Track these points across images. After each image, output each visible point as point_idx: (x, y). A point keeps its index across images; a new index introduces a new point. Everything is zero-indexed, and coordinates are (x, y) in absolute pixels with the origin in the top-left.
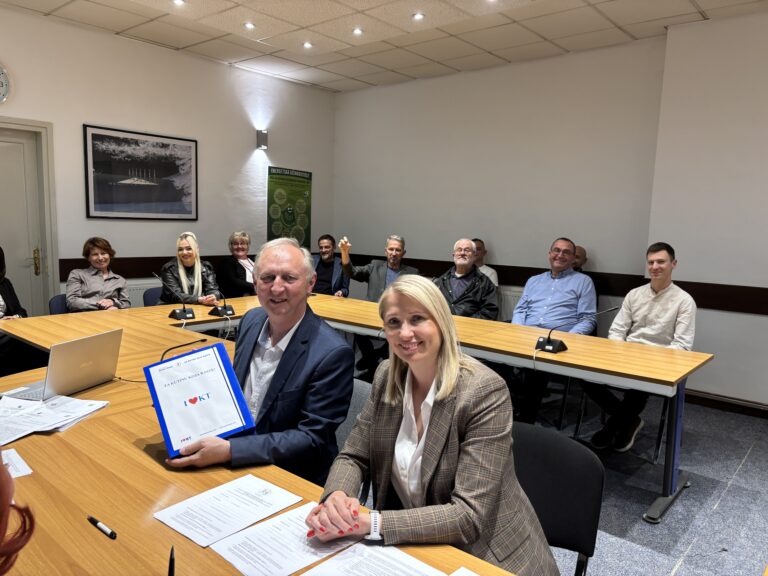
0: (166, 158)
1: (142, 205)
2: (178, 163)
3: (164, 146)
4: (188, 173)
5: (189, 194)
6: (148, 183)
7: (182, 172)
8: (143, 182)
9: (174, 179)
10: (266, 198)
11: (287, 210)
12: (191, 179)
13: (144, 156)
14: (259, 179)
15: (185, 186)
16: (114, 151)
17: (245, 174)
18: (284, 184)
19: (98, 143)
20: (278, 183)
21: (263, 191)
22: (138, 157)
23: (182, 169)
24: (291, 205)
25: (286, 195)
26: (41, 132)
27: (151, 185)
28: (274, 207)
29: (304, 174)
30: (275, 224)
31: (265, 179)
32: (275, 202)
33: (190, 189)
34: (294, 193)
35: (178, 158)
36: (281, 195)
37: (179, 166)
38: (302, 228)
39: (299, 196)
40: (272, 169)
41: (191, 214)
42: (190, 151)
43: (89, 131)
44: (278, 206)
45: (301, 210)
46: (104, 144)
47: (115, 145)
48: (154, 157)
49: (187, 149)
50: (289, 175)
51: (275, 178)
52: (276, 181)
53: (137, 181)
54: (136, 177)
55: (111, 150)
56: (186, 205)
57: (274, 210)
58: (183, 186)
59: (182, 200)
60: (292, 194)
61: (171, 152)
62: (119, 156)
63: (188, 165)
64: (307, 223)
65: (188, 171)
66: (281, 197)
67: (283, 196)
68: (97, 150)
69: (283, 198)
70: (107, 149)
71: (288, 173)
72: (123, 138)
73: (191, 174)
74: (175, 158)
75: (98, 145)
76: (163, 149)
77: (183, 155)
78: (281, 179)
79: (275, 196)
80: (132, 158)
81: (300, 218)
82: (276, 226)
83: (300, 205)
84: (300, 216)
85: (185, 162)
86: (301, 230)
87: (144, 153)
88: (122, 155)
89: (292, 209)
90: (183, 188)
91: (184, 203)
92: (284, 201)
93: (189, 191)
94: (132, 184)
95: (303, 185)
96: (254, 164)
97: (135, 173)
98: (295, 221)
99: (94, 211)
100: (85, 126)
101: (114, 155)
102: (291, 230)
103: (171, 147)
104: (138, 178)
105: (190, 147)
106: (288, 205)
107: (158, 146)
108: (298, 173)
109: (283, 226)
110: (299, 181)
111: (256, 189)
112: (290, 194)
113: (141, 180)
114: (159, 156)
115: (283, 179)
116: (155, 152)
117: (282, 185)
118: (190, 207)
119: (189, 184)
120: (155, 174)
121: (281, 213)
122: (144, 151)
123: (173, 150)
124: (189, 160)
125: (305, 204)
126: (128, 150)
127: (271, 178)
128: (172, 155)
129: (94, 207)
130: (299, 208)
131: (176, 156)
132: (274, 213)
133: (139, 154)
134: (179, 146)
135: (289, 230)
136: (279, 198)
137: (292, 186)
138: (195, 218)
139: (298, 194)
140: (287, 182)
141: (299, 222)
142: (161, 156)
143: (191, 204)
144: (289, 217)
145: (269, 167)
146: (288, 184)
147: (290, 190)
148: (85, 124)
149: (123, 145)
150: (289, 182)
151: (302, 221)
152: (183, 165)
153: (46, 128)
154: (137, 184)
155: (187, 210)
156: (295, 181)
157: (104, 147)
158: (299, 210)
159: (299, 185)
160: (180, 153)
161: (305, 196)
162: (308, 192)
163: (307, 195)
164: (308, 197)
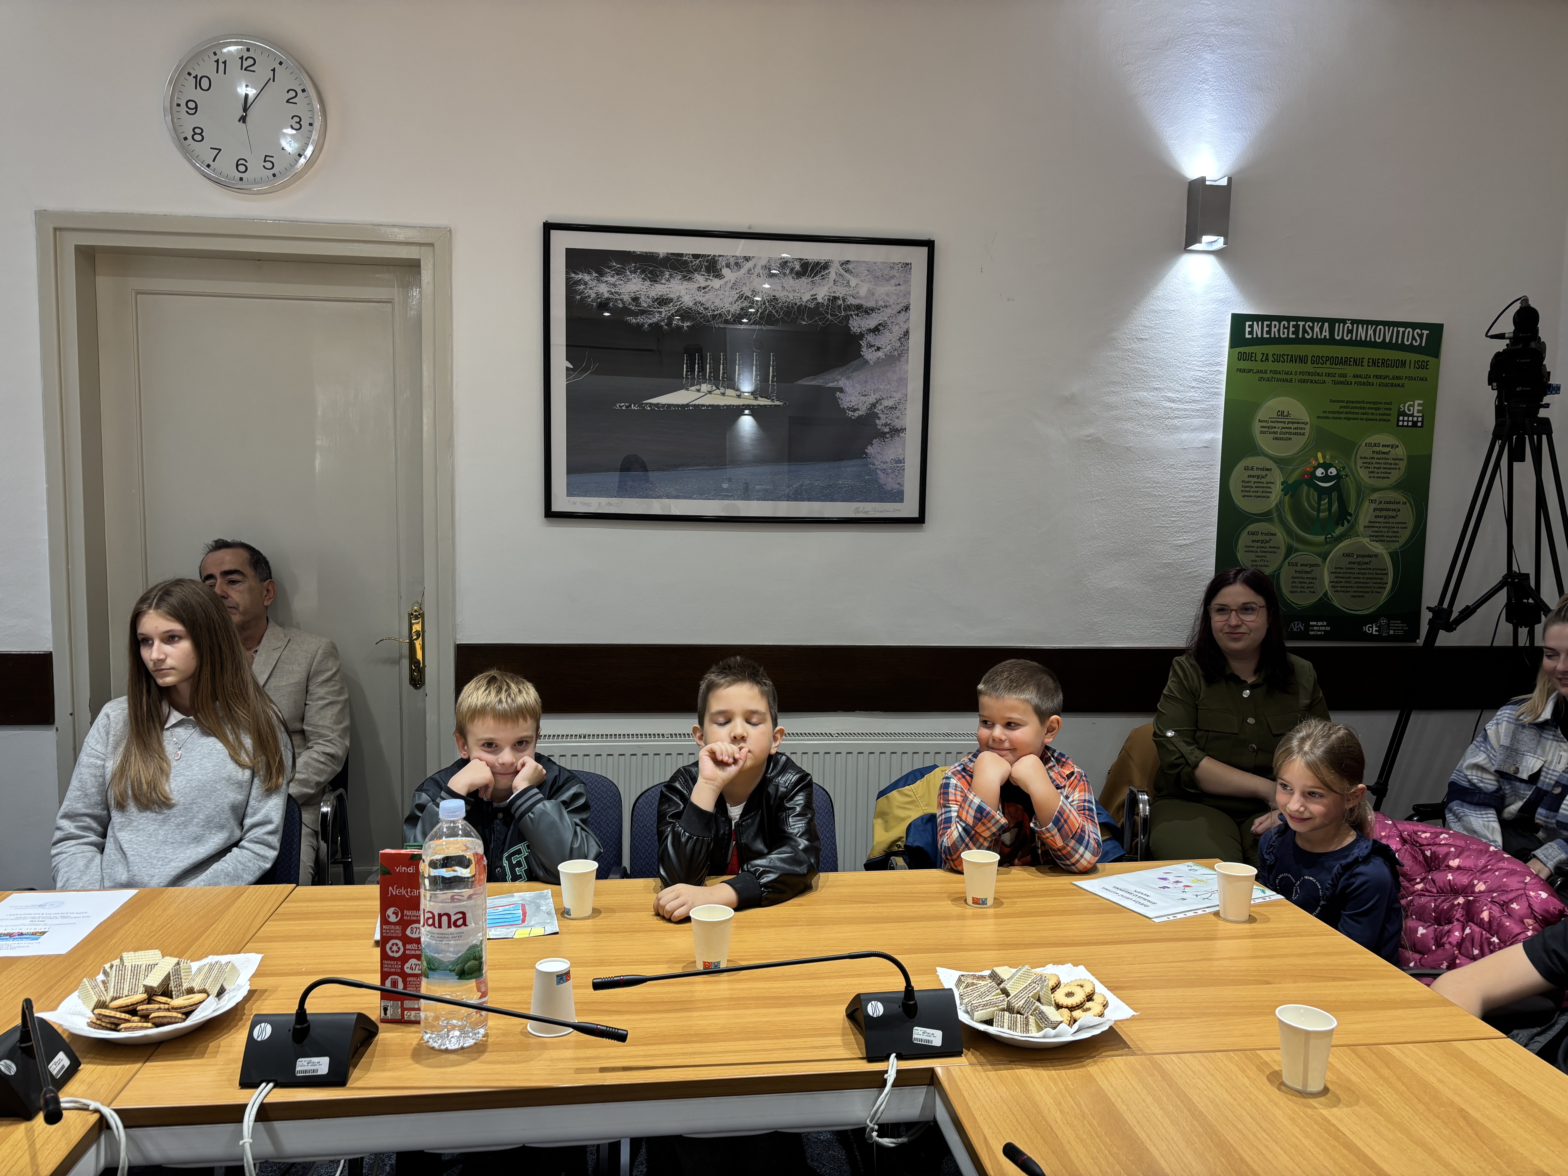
0: (814, 310)
2: (857, 324)
3: (809, 269)
4: (896, 357)
5: (897, 431)
6: (747, 400)
7: (869, 355)
8: (729, 398)
9: (842, 383)
10: (1219, 436)
11: (1310, 479)
12: (902, 382)
13: (735, 308)
14: (1189, 364)
15: (881, 404)
16: (636, 299)
17: (1128, 350)
18: (1301, 377)
19: (587, 278)
20: (1275, 376)
21: (1204, 410)
22: (717, 315)
23: (872, 346)
24: (1331, 457)
25: (1308, 421)
26: (419, 260)
27: (758, 405)
28: (1252, 469)
29: (1404, 332)
30: (1253, 533)
31: (1218, 364)
32: (1255, 450)
33: (898, 414)
34: (1348, 410)
35: (859, 307)
36: (1284, 423)
37: (861, 336)
38: (1378, 548)
39: (1372, 420)
40: (1248, 323)
41: (902, 501)
42: (907, 281)
43: (561, 241)
44: (1270, 464)
45: (1380, 475)
46: (606, 279)
47: (640, 279)
48: (770, 311)
49: (894, 272)
50: (1331, 341)
51: (1259, 357)
52: (1263, 369)
53: (709, 395)
54: (705, 382)
55: (626, 298)
56: (884, 470)
57: (1250, 479)
58: (874, 405)
59: (866, 454)
60: (1342, 413)
61: (835, 288)
62: (651, 316)
63: (897, 331)
64: (1410, 525)
65: (896, 353)
66: (1283, 428)
67: (1293, 423)
68: (582, 299)
69: (1293, 431)
70: (612, 293)
71: (1326, 334)
72: (668, 254)
73: (907, 360)
74: (848, 308)
75: (585, 284)
76: (804, 280)
77: (877, 296)
78: (1291, 361)
79: (1257, 427)
80: (694, 319)
81: (1373, 506)
82: (1258, 541)
83: (1376, 456)
84: (1372, 501)
85: (886, 319)
86: (1376, 556)
87: (737, 300)
88: (660, 313)
89: (1338, 474)
90: (875, 410)
91: (876, 463)
92: (1297, 444)
93: (896, 421)
94: (692, 406)
95: (1393, 378)
96: (1170, 312)
97: (702, 369)
98: (1349, 518)
99: (568, 496)
100: (548, 228)
101: (635, 314)
102: (1324, 557)
103: (833, 272)
104: (715, 384)
105: (907, 264)
106: (1317, 459)
107: (787, 272)
108: (1370, 332)
109: (1290, 541)
110: (1374, 363)
111: (1173, 401)
112: (1331, 415)
113: (722, 390)
114: (788, 307)
115: (1302, 359)
116: (774, 294)
117: (1291, 381)
118: (897, 476)
119: (898, 396)
120: (773, 369)
121: (1282, 490)
122: (737, 291)
123: (840, 280)
124: (899, 312)
125: (1401, 452)
126: (683, 292)
127: (1242, 357)
128: (835, 298)
129: (568, 484)
130: (1371, 470)
131: (851, 301)
132: (1252, 490)
133: (718, 303)
134: (864, 265)
135: (1319, 555)
136: (1275, 433)
137: (1341, 383)
138: (916, 514)
139: (1368, 414)
140: (1318, 370)
141: (1367, 520)
142: (799, 304)
143: (902, 464)
144: (1319, 504)
145: (1234, 316)
146: (1324, 378)
147: (1331, 401)
148: (550, 221)
149: (667, 276)
150: (1327, 368)
151: (1385, 517)
152: (879, 330)
153: (431, 245)
154: (707, 404)
155: (888, 487)
156: (1358, 362)
157: (603, 290)
158: (1372, 475)
159: (1376, 377)
160: (869, 290)
161: (1401, 418)
162: (1421, 402)
163: (1416, 414)
164: (1417, 421)
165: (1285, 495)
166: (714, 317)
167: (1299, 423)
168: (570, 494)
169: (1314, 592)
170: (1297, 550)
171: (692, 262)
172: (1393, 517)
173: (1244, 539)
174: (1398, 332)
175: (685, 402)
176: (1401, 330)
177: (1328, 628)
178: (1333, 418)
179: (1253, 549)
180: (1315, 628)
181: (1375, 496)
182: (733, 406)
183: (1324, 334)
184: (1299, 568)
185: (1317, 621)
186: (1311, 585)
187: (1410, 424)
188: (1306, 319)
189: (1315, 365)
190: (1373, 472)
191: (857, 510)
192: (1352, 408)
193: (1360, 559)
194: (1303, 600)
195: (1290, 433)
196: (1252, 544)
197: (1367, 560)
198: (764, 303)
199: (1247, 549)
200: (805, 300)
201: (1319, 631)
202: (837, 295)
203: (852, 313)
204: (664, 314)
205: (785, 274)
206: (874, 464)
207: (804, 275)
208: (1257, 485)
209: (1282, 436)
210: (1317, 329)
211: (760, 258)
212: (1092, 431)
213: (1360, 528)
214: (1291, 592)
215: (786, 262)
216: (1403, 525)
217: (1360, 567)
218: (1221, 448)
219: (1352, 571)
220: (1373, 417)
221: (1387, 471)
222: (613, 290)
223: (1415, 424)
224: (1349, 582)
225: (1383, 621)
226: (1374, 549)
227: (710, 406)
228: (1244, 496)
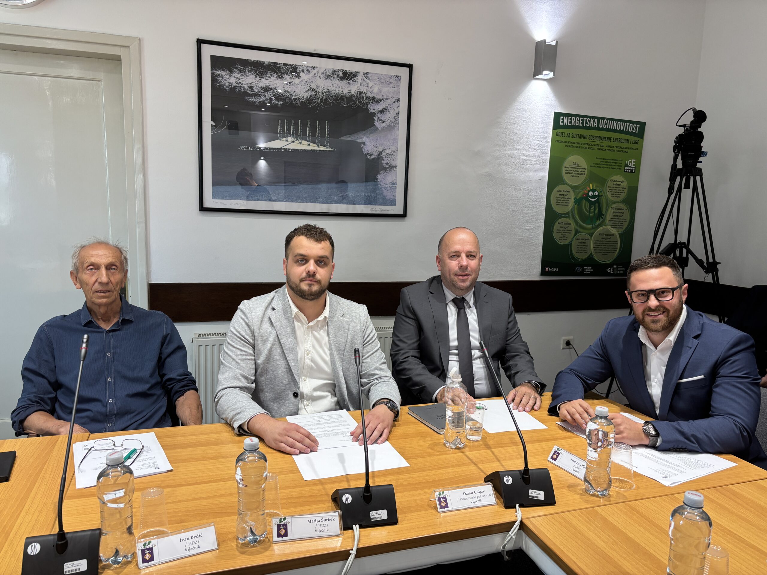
0: (350, 99)
1: (301, 189)
2: (373, 108)
3: (347, 76)
4: (392, 127)
5: (393, 167)
6: (313, 147)
7: (378, 125)
8: (304, 145)
9: (365, 139)
10: (547, 174)
11: (586, 197)
12: (396, 140)
13: (307, 95)
14: (534, 137)
15: (384, 152)
16: (251, 87)
17: (506, 129)
18: (584, 146)
19: (223, 73)
20: (573, 145)
21: (540, 161)
22: (297, 99)
23: (380, 120)
24: (596, 186)
25: (586, 167)
26: (120, 56)
27: (320, 150)
28: (561, 191)
29: (629, 125)
30: (561, 223)
31: (547, 137)
32: (563, 182)
33: (394, 158)
34: (604, 163)
35: (373, 98)
36: (576, 168)
37: (374, 114)
38: (614, 231)
39: (614, 168)
40: (561, 117)
41: (395, 205)
42: (398, 86)
43: (208, 51)
44: (569, 189)
45: (616, 196)
46: (234, 75)
47: (254, 76)
48: (326, 98)
49: (391, 80)
50: (597, 128)
51: (566, 135)
52: (568, 141)
53: (292, 143)
54: (290, 136)
55: (246, 86)
56: (386, 188)
57: (560, 196)
58: (381, 153)
59: (377, 179)
60: (601, 164)
61: (361, 87)
62: (260, 97)
63: (393, 113)
64: (628, 220)
65: (392, 125)
66: (575, 171)
67: (580, 169)
68: (220, 86)
69: (580, 173)
70: (238, 83)
71: (596, 124)
72: (269, 62)
73: (398, 129)
74: (368, 98)
75: (222, 77)
76: (344, 81)
77: (383, 93)
78: (580, 137)
79: (564, 170)
80: (284, 100)
81: (613, 211)
82: (562, 227)
83: (615, 186)
84: (612, 208)
85: (387, 105)
86: (613, 235)
87: (308, 91)
88: (265, 96)
89: (598, 194)
90: (382, 155)
91: (382, 184)
92: (582, 179)
93: (392, 161)
94: (283, 149)
95: (623, 148)
96: (526, 110)
97: (289, 129)
98: (602, 216)
99: (212, 199)
100: (200, 42)
101: (251, 96)
102: (591, 235)
103: (360, 77)
104: (295, 137)
105: (399, 76)
106: (590, 187)
107: (335, 77)
108: (615, 125)
109: (577, 228)
110: (616, 140)
111: (526, 156)
112: (596, 165)
113: (300, 141)
114: (336, 96)
115: (585, 137)
116: (328, 88)
117: (580, 148)
118: (392, 192)
119: (393, 148)
120: (328, 130)
121: (574, 202)
122: (308, 86)
123: (364, 83)
124: (394, 102)
125: (625, 184)
126: (278, 85)
127: (559, 134)
128: (361, 93)
129: (213, 192)
130: (612, 193)
131: (369, 95)
132: (561, 201)
133: (298, 92)
134: (376, 75)
135: (589, 234)
136: (572, 173)
137: (601, 149)
138: (402, 212)
139: (612, 165)
140: (592, 143)
141: (610, 218)
142: (341, 95)
143: (395, 185)
144: (590, 209)
145: (556, 114)
146: (594, 147)
147: (597, 158)
148: (200, 38)
149: (269, 75)
150: (596, 142)
151: (618, 216)
152: (384, 112)
153: (128, 47)
154: (292, 148)
155: (388, 198)
156: (609, 139)
157: (233, 80)
158: (613, 195)
159: (616, 147)
160: (379, 89)
161: (626, 168)
162: (635, 160)
163: (632, 166)
164: (633, 170)
165: (575, 204)
166: (295, 99)
167: (582, 169)
168: (214, 198)
169: (586, 253)
170: (580, 232)
171: (283, 68)
172: (621, 216)
173: (556, 226)
174: (627, 125)
175: (279, 147)
176: (628, 124)
177: (592, 270)
178: (597, 167)
179: (560, 231)
180: (586, 270)
181: (614, 206)
182: (306, 150)
183: (595, 124)
184: (580, 241)
185: (587, 267)
186: (585, 249)
187: (630, 171)
188: (587, 117)
189: (590, 140)
190: (613, 194)
191: (372, 209)
192: (606, 162)
193: (606, 237)
194: (581, 256)
195: (578, 174)
196: (560, 229)
197: (609, 237)
198: (323, 93)
199: (558, 231)
200: (345, 93)
201: (588, 271)
202: (361, 91)
203: (370, 101)
204: (267, 96)
205: (334, 78)
206: (381, 185)
207: (344, 78)
208: (563, 199)
209: (575, 175)
210: (592, 122)
211: (320, 68)
212: (488, 170)
213: (607, 221)
214: (577, 252)
215: (335, 71)
216: (625, 220)
217: (606, 240)
218: (547, 180)
219: (603, 242)
220: (614, 167)
221: (619, 193)
222: (238, 82)
223: (632, 171)
224: (601, 248)
225: (615, 267)
226: (612, 232)
227: (293, 149)
228: (557, 205)
